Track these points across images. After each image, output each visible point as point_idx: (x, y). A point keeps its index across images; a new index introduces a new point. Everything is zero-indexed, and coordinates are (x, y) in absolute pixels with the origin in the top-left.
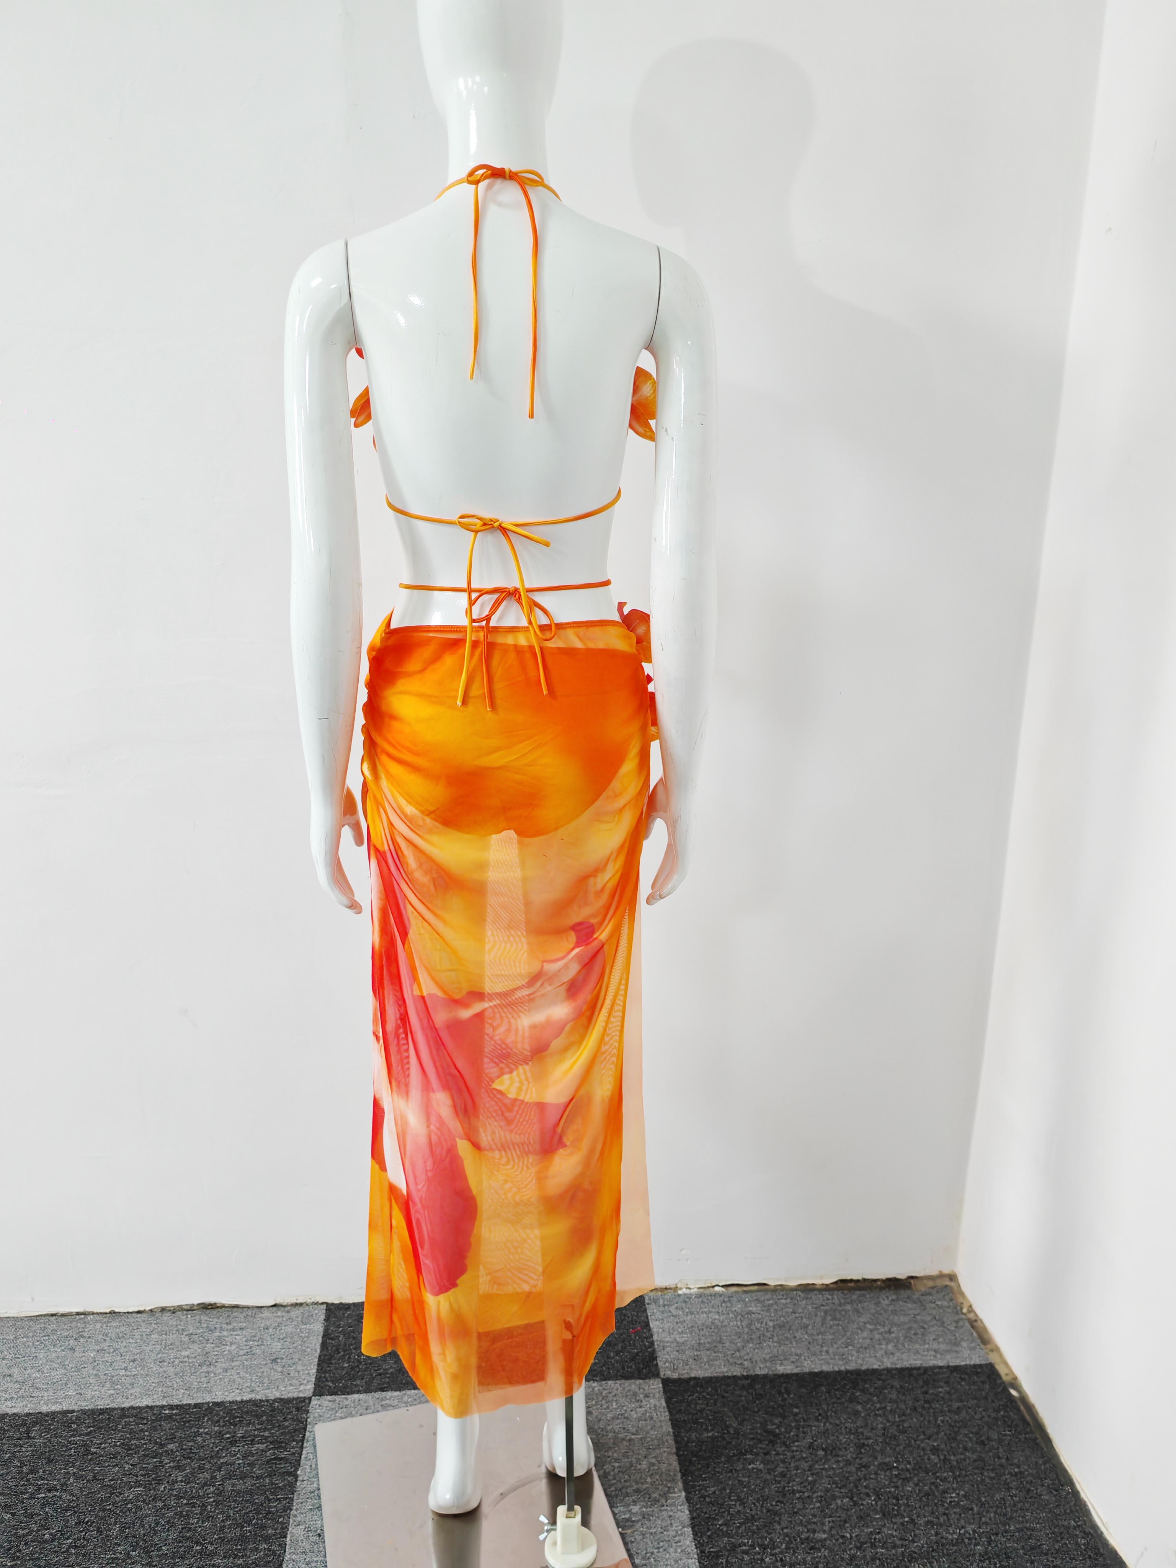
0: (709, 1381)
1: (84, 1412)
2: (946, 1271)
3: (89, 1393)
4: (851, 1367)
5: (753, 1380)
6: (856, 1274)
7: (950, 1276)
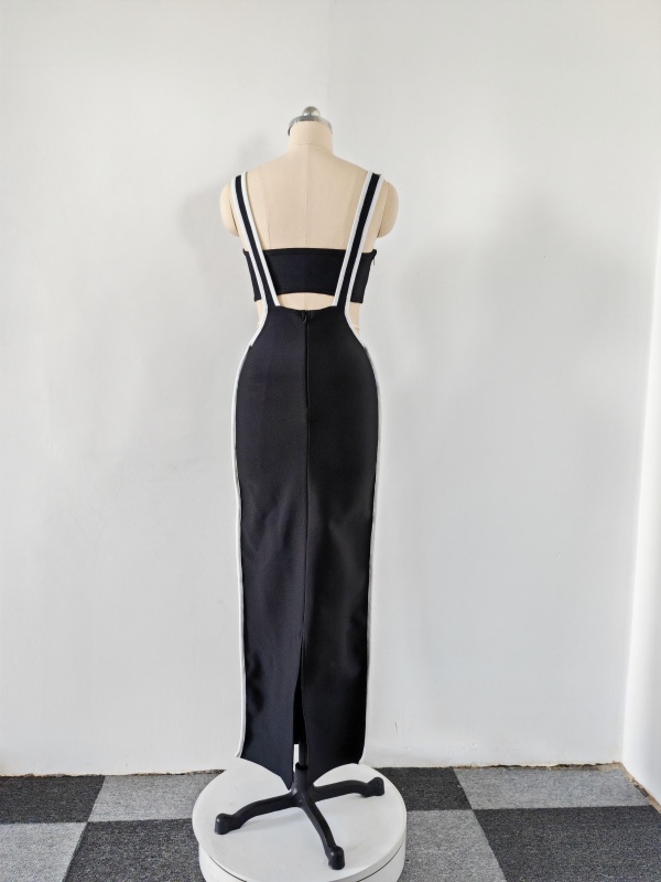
1: (164, 821)
2: (616, 761)
3: (164, 812)
4: (575, 806)
6: (568, 762)
7: (619, 764)
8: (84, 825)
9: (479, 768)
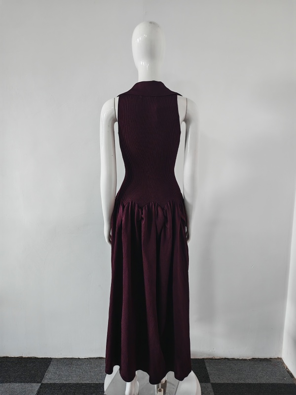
0: (223, 384)
1: (74, 384)
2: (279, 357)
3: (74, 379)
4: (258, 382)
5: (234, 384)
6: (257, 357)
7: (281, 359)
8: (40, 384)
9: (216, 359)
